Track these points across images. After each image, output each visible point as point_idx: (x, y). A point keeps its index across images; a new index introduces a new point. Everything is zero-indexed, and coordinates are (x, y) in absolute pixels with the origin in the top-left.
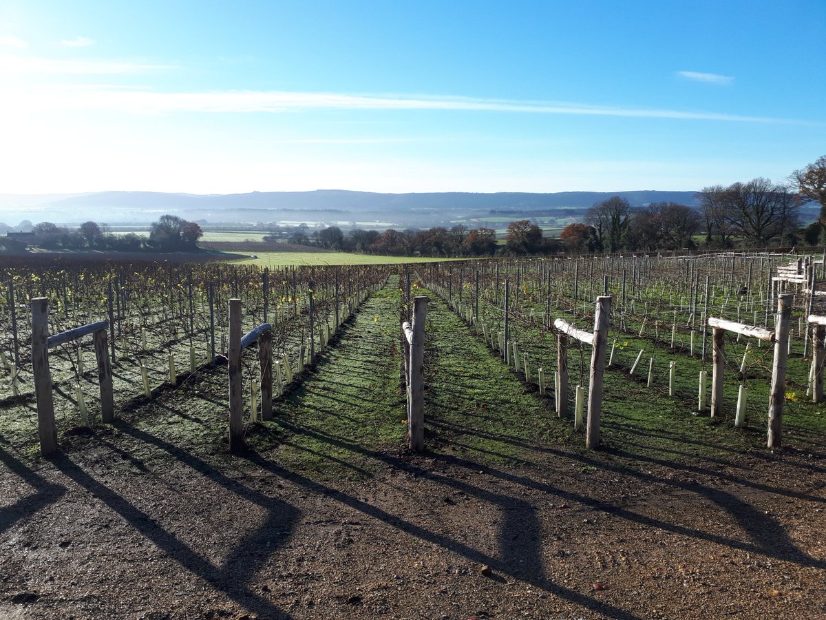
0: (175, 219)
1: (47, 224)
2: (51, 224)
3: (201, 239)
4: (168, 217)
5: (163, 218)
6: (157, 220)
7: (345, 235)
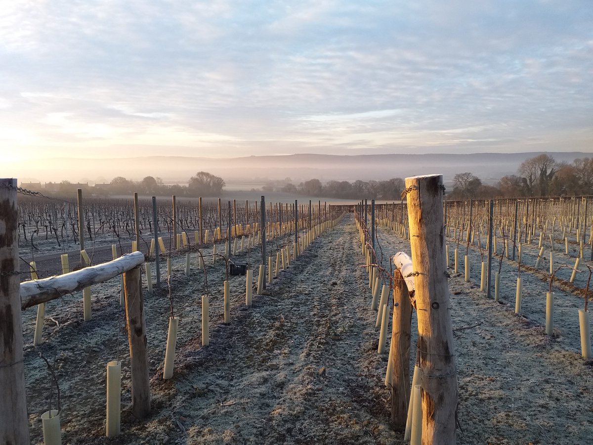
0: (207, 175)
1: (121, 178)
2: (123, 178)
3: (224, 188)
4: (202, 173)
5: (199, 174)
6: (195, 175)
7: (323, 185)
